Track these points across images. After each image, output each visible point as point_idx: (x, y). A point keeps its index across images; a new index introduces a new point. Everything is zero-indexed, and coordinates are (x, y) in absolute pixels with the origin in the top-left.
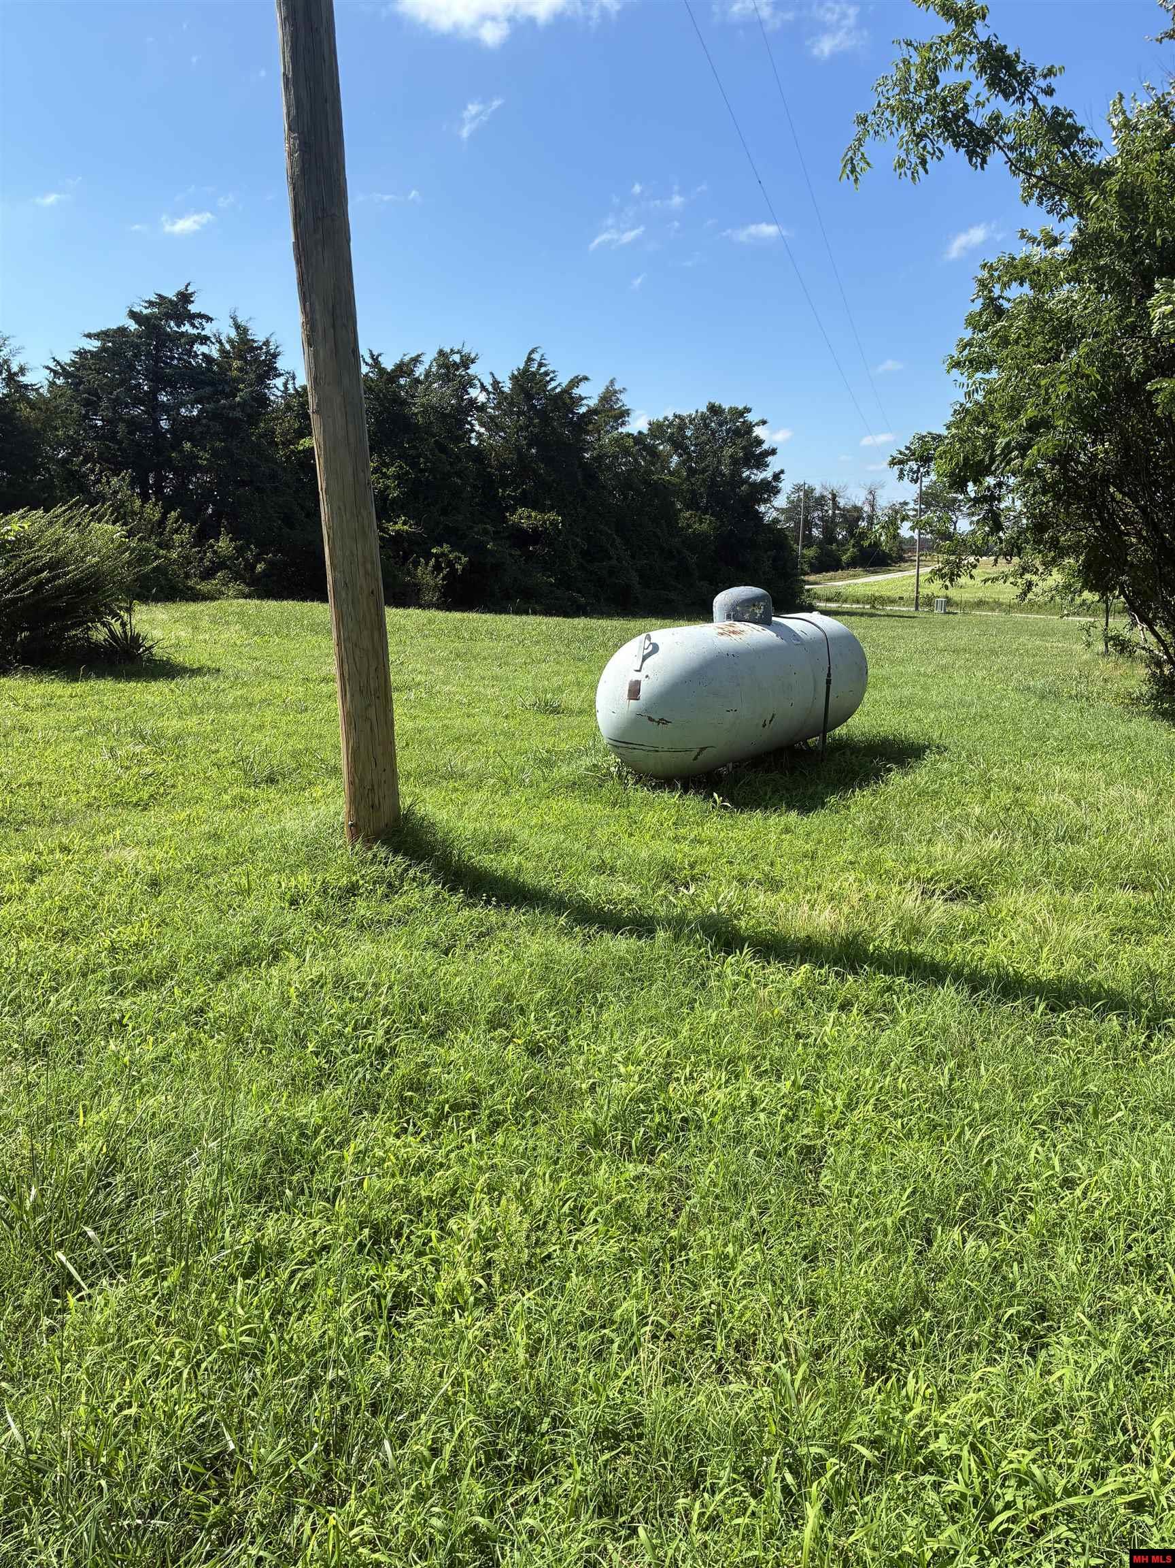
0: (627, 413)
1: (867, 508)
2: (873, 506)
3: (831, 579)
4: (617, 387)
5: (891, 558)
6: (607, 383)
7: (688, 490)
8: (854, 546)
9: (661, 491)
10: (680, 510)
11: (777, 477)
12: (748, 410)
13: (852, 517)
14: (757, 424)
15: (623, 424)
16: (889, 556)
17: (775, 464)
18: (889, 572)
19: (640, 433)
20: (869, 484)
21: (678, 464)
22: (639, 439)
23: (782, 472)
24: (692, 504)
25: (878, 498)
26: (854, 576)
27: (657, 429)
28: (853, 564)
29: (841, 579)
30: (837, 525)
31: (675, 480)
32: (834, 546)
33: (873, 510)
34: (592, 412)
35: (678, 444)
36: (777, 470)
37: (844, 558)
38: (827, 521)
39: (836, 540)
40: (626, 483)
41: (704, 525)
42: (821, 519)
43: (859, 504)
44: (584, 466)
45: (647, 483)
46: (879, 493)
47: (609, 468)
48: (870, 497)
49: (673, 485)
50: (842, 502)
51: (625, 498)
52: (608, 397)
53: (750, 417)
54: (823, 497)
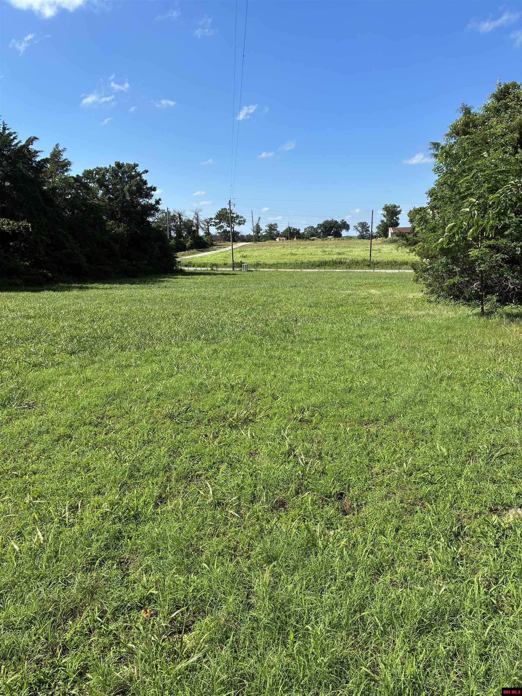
0: (69, 164)
1: (195, 221)
2: (197, 220)
3: (183, 255)
4: (60, 149)
5: (208, 244)
6: (55, 147)
7: (110, 210)
8: (191, 239)
9: (94, 209)
10: (106, 221)
11: (158, 202)
12: (137, 165)
13: (188, 225)
14: (143, 173)
15: (67, 170)
16: (207, 244)
17: (156, 195)
18: (209, 251)
19: (77, 176)
20: (195, 209)
21: (103, 194)
22: (77, 179)
23: (160, 199)
24: (112, 217)
25: (199, 216)
26: (194, 254)
27: (88, 174)
28: (192, 247)
29: (188, 255)
30: (182, 229)
31: (101, 203)
32: (182, 239)
33: (198, 222)
34: (46, 161)
35: (101, 183)
36: (158, 198)
37: (187, 244)
38: (177, 227)
39: (182, 236)
40: (72, 204)
41: (121, 229)
42: (174, 226)
43: (191, 219)
44: (44, 192)
45: (84, 204)
46: (200, 213)
47: (61, 195)
48: (196, 216)
49: (101, 206)
50: (184, 218)
51: (73, 213)
52: (56, 154)
53: (140, 169)
54: (175, 216)
